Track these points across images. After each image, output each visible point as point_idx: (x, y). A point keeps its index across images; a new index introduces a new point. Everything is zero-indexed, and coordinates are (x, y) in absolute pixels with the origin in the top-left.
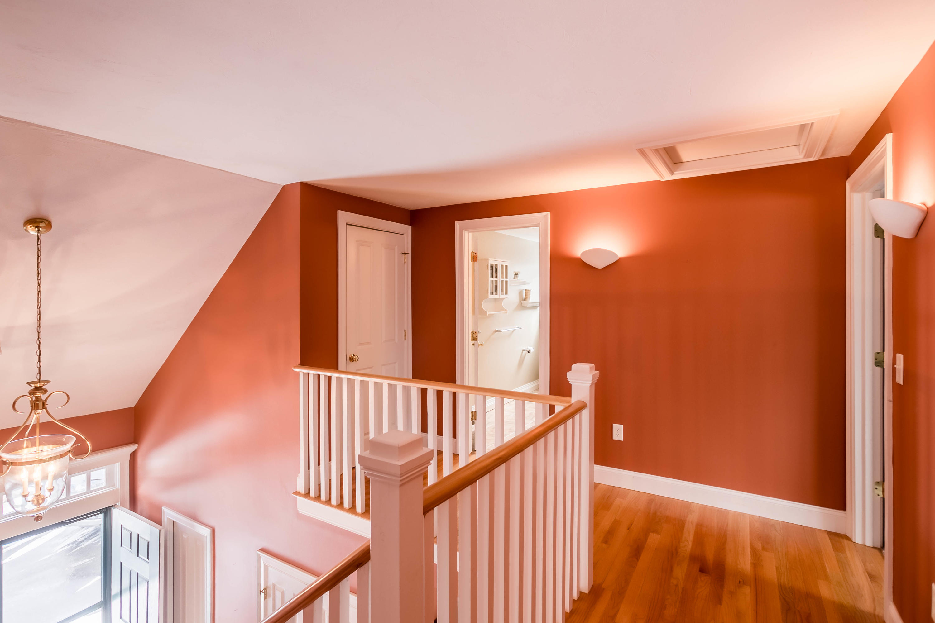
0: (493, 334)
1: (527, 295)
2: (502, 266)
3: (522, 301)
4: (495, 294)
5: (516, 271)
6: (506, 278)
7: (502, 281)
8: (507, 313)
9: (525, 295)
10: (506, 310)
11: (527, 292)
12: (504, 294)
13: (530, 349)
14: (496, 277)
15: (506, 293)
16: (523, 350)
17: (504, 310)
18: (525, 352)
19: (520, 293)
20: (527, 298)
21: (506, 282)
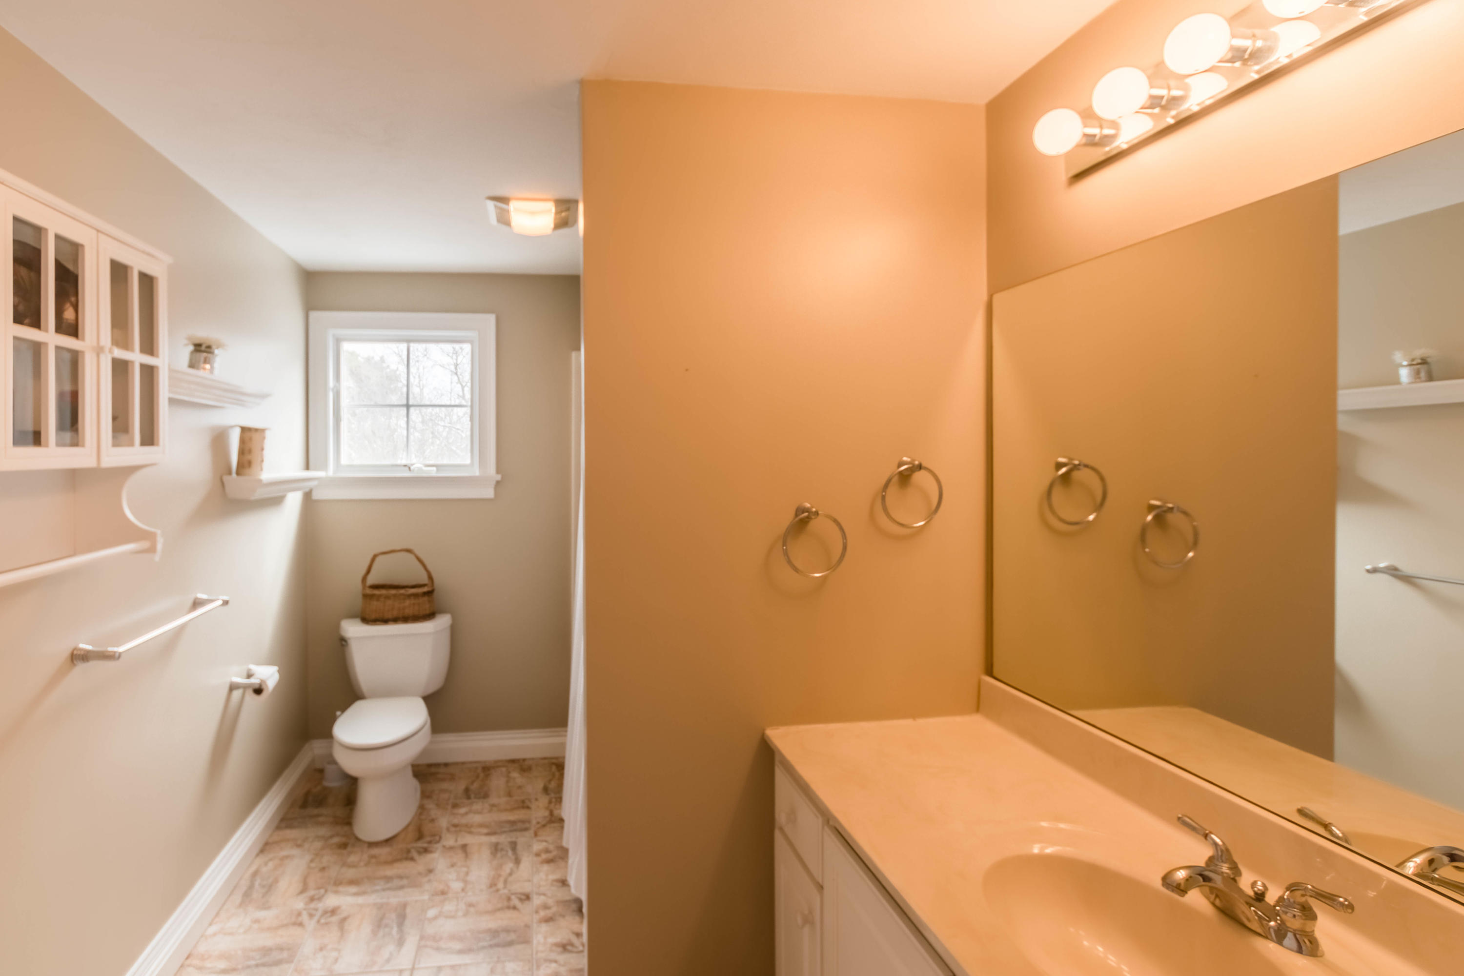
0: (60, 674)
1: (250, 451)
2: (119, 271)
3: (226, 478)
4: (59, 444)
5: (203, 333)
6: (149, 346)
7: (120, 368)
8: (152, 550)
9: (242, 452)
10: (150, 536)
11: (251, 439)
12: (131, 444)
13: (263, 677)
14: (72, 330)
15: (149, 438)
16: (233, 687)
17: (131, 533)
18: (237, 694)
19: (219, 439)
20: (250, 463)
21: (149, 372)
